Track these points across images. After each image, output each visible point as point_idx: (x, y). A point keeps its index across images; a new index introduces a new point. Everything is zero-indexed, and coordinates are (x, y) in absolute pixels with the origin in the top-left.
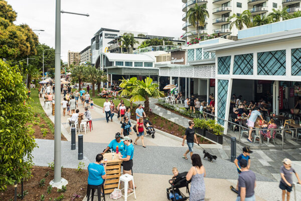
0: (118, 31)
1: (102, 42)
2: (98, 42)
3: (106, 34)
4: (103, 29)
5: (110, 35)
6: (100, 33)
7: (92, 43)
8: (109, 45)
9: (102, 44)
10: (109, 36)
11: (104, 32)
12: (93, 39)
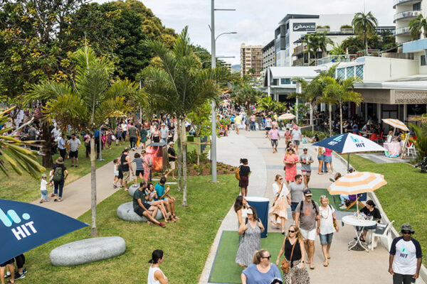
0: (317, 17)
1: (288, 37)
2: (283, 37)
3: (295, 25)
4: (290, 17)
5: (303, 24)
6: (287, 22)
7: (276, 37)
8: (296, 46)
9: (288, 42)
10: (301, 27)
11: (292, 21)
12: (278, 31)
